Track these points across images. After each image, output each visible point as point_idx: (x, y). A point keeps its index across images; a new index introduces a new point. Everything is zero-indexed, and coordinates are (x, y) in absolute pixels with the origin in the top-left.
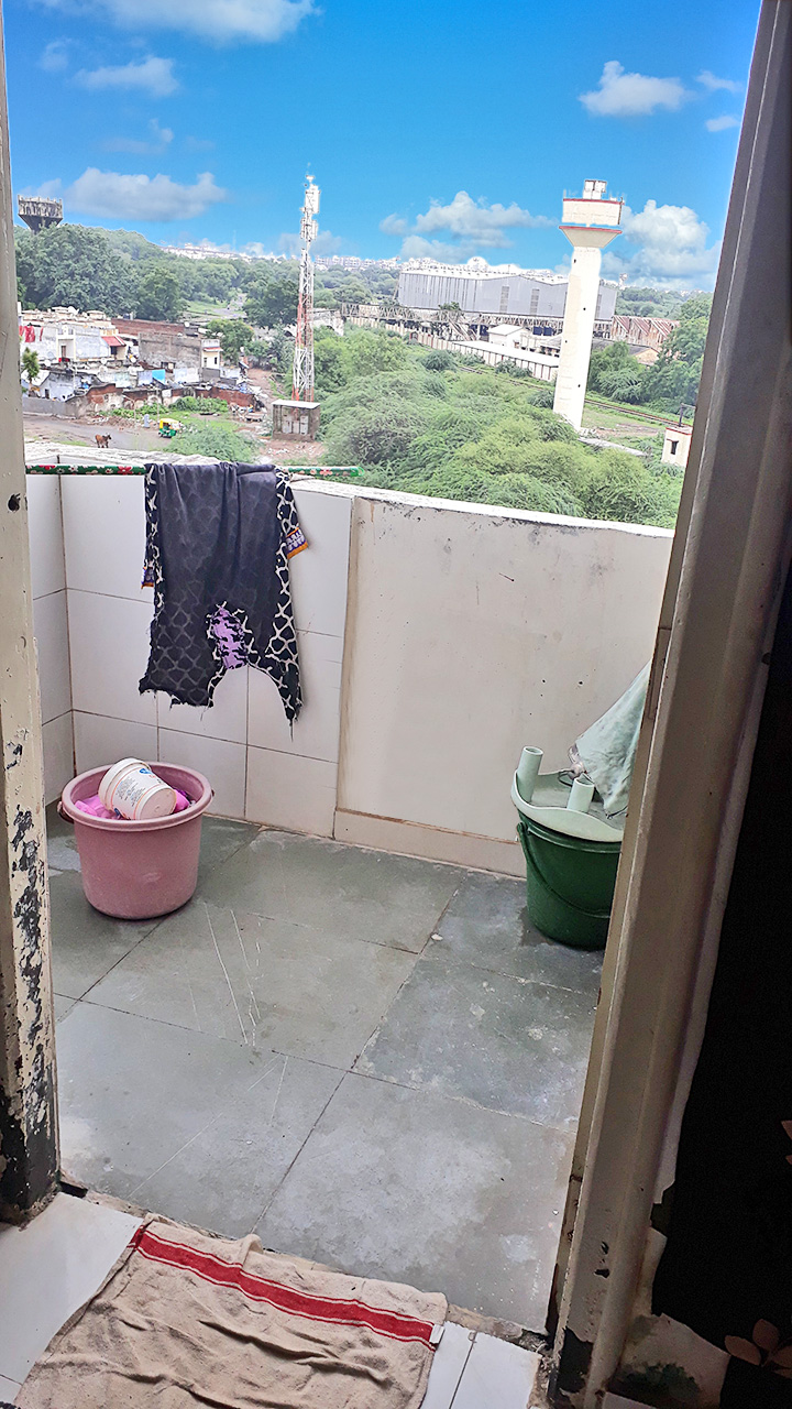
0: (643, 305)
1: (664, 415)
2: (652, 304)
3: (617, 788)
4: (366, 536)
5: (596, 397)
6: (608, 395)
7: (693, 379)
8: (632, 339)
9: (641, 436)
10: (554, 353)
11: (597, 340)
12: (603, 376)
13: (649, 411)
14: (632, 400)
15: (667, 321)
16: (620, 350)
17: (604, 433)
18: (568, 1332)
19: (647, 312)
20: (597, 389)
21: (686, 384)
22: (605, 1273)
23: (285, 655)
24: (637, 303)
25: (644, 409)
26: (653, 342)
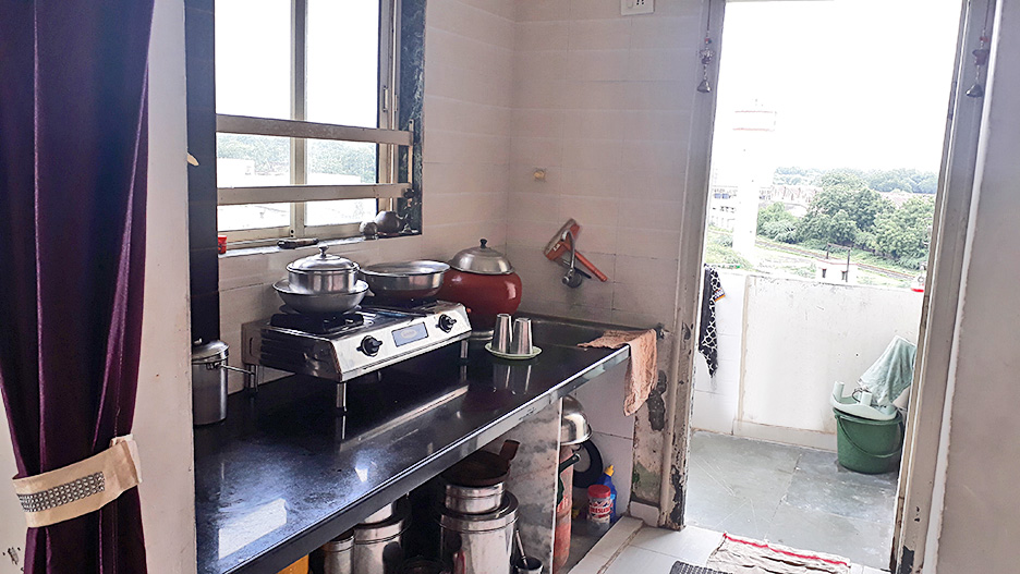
0: (794, 177)
1: (814, 251)
2: (798, 176)
3: (883, 394)
4: (752, 291)
5: (762, 239)
6: (772, 238)
7: (833, 226)
8: (787, 200)
9: (799, 265)
10: (730, 210)
11: (762, 201)
12: (767, 226)
13: (803, 249)
14: (790, 241)
15: (813, 187)
16: (778, 208)
17: (771, 264)
18: (904, 547)
19: (796, 181)
20: (763, 234)
21: (828, 229)
22: (918, 520)
23: (712, 345)
24: (788, 176)
25: (799, 247)
26: (802, 201)
